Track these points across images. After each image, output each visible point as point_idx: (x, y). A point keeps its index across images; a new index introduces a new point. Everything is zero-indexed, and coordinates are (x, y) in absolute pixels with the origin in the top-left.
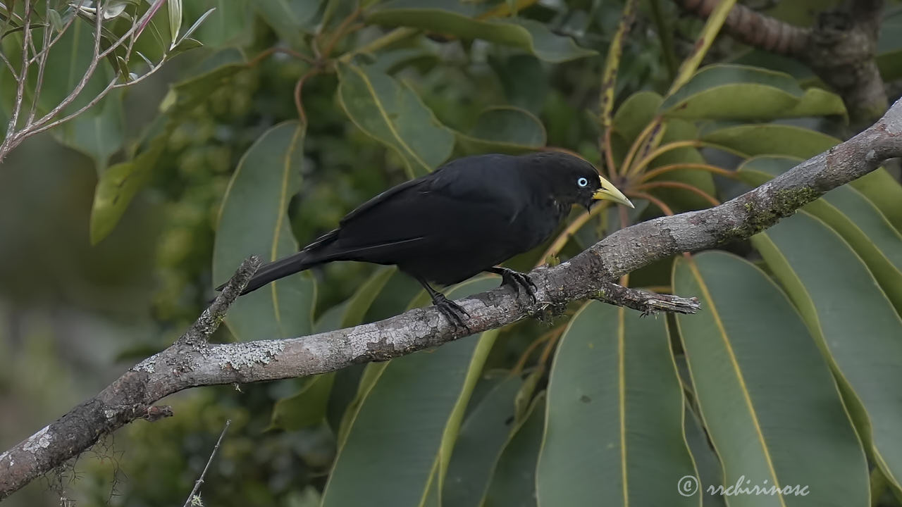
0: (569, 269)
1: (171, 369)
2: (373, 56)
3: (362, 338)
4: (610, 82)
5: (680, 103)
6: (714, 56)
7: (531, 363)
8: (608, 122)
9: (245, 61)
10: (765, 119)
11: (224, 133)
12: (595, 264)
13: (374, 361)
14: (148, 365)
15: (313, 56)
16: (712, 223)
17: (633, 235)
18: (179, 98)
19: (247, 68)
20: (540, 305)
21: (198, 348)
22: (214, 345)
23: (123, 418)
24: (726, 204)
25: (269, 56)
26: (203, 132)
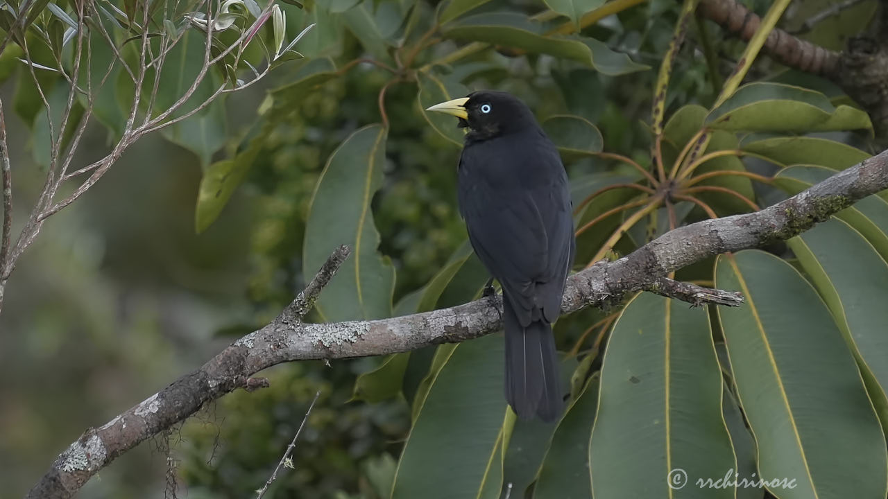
0: (626, 264)
1: (268, 345)
2: (449, 68)
3: (439, 321)
4: (662, 95)
5: (724, 116)
6: (754, 74)
7: (586, 346)
8: (658, 132)
9: (335, 69)
10: (800, 132)
11: (314, 134)
12: (650, 260)
13: (450, 342)
14: (248, 341)
15: (395, 66)
16: (755, 225)
17: (684, 235)
18: (275, 103)
19: (336, 76)
20: (600, 296)
21: (293, 327)
22: (306, 324)
23: (224, 388)
24: (768, 209)
25: (356, 65)
26: (296, 133)
